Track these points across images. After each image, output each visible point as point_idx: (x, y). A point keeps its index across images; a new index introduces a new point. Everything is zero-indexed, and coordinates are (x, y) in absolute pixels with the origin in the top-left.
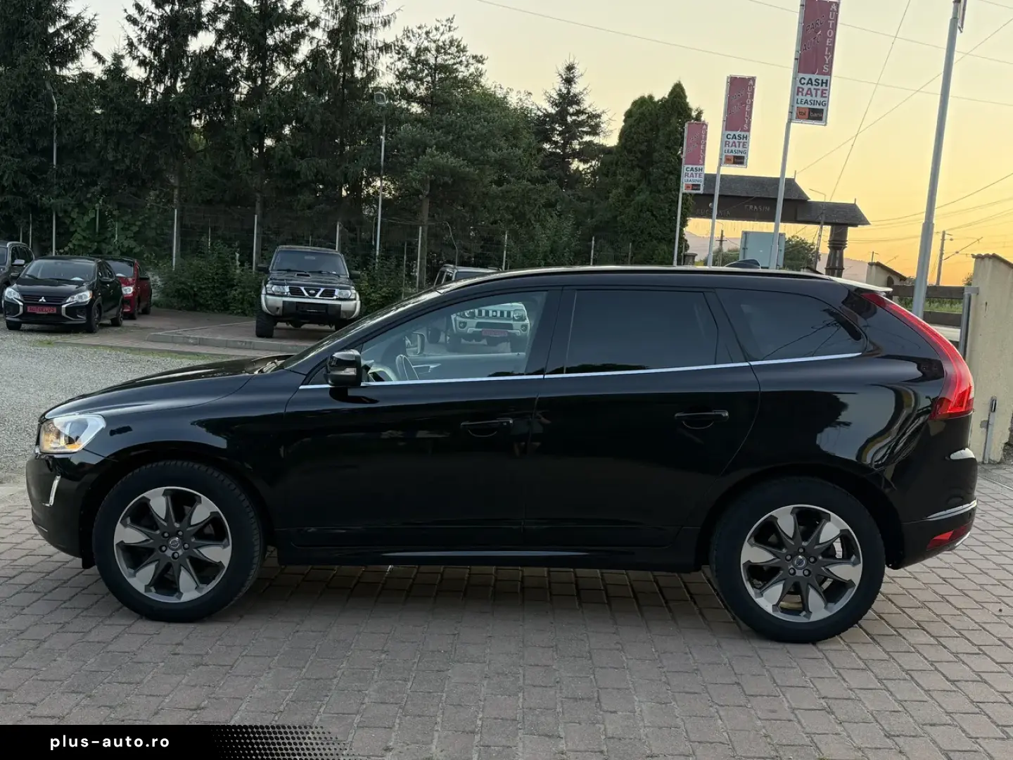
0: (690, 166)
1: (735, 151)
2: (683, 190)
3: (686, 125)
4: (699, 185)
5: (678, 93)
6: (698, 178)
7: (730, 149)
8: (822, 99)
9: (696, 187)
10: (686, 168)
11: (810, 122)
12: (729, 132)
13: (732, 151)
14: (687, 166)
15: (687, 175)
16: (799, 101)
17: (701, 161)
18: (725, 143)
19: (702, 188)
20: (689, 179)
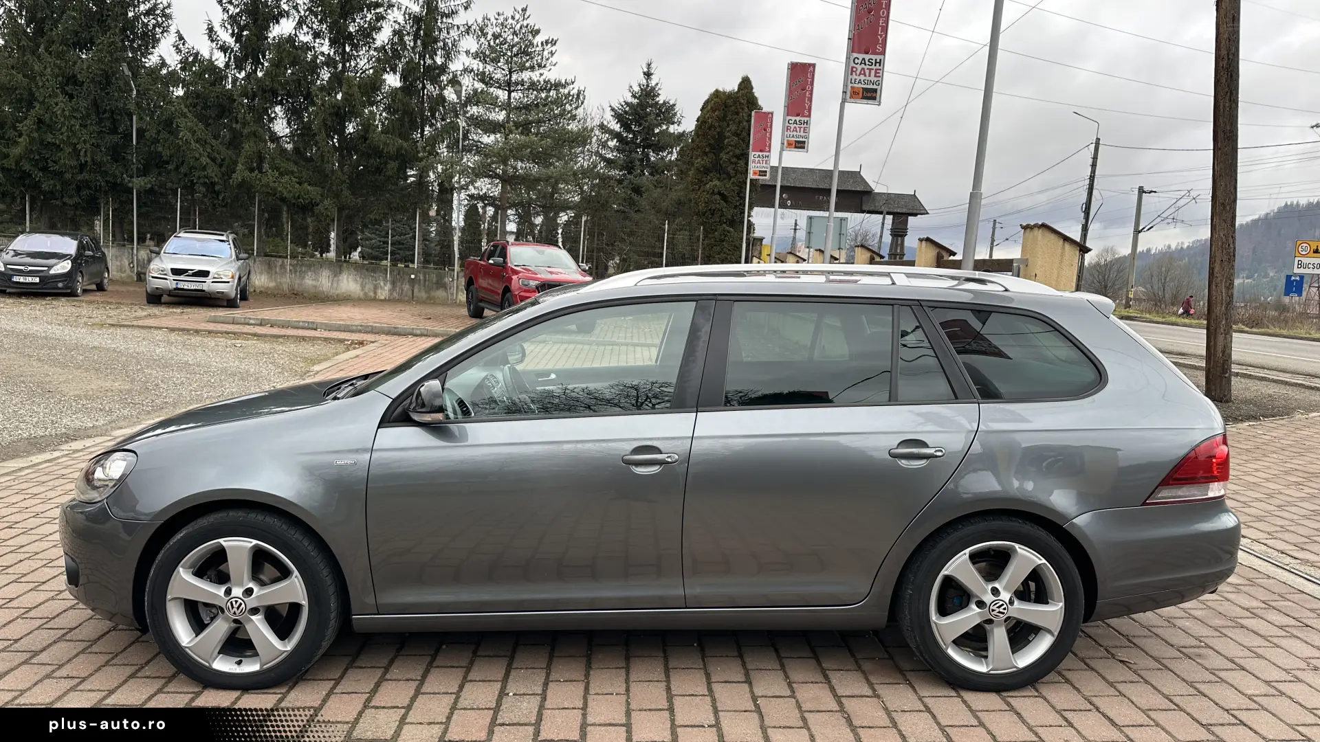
0: (757, 153)
1: (797, 135)
2: (751, 176)
3: (753, 113)
4: (766, 172)
5: (746, 83)
6: (764, 165)
7: (792, 134)
8: (876, 79)
9: (763, 173)
10: (753, 155)
11: (865, 101)
12: (790, 118)
13: (793, 136)
14: (753, 153)
15: (754, 162)
16: (853, 81)
17: (767, 149)
18: (786, 128)
19: (768, 174)
20: (755, 165)
